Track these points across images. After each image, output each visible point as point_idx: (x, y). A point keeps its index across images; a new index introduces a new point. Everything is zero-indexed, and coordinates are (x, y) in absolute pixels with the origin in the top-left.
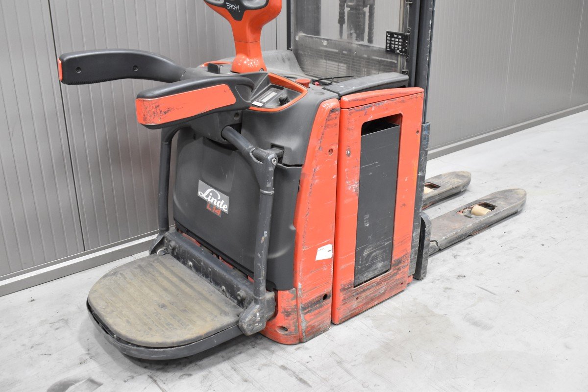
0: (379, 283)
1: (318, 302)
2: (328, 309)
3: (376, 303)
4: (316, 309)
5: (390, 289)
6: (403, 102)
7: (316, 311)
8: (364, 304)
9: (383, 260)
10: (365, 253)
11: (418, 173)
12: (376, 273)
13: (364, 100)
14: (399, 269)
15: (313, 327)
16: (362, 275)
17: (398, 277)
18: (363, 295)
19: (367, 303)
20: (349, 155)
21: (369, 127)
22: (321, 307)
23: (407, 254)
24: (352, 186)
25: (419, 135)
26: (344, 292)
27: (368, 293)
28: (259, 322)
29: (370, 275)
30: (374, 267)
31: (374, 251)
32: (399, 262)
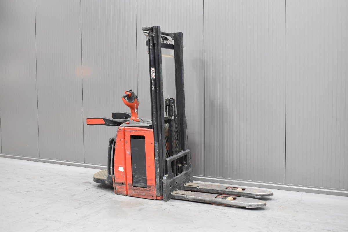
0: (142, 190)
1: (120, 184)
2: (124, 188)
3: (142, 197)
4: (120, 186)
5: (148, 195)
6: (144, 132)
7: (120, 187)
8: (137, 194)
9: (143, 183)
10: (136, 177)
11: (155, 158)
12: (141, 186)
13: (130, 129)
14: (150, 190)
15: (119, 191)
16: (136, 184)
17: (150, 192)
18: (136, 191)
19: (138, 195)
20: (126, 143)
21: (132, 137)
22: (122, 186)
23: (153, 186)
24: (128, 152)
25: (153, 145)
26: (129, 186)
27: (138, 191)
28: (107, 181)
29: (139, 185)
30: (140, 183)
31: (139, 178)
32: (150, 187)
